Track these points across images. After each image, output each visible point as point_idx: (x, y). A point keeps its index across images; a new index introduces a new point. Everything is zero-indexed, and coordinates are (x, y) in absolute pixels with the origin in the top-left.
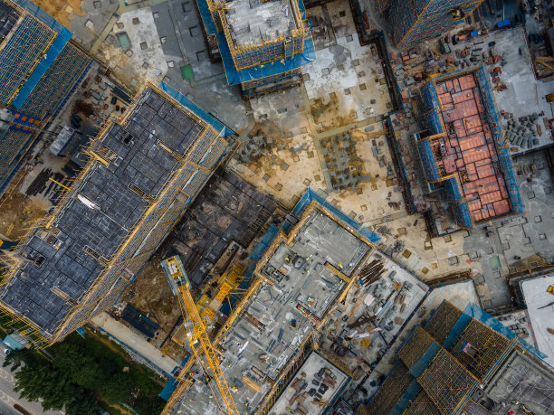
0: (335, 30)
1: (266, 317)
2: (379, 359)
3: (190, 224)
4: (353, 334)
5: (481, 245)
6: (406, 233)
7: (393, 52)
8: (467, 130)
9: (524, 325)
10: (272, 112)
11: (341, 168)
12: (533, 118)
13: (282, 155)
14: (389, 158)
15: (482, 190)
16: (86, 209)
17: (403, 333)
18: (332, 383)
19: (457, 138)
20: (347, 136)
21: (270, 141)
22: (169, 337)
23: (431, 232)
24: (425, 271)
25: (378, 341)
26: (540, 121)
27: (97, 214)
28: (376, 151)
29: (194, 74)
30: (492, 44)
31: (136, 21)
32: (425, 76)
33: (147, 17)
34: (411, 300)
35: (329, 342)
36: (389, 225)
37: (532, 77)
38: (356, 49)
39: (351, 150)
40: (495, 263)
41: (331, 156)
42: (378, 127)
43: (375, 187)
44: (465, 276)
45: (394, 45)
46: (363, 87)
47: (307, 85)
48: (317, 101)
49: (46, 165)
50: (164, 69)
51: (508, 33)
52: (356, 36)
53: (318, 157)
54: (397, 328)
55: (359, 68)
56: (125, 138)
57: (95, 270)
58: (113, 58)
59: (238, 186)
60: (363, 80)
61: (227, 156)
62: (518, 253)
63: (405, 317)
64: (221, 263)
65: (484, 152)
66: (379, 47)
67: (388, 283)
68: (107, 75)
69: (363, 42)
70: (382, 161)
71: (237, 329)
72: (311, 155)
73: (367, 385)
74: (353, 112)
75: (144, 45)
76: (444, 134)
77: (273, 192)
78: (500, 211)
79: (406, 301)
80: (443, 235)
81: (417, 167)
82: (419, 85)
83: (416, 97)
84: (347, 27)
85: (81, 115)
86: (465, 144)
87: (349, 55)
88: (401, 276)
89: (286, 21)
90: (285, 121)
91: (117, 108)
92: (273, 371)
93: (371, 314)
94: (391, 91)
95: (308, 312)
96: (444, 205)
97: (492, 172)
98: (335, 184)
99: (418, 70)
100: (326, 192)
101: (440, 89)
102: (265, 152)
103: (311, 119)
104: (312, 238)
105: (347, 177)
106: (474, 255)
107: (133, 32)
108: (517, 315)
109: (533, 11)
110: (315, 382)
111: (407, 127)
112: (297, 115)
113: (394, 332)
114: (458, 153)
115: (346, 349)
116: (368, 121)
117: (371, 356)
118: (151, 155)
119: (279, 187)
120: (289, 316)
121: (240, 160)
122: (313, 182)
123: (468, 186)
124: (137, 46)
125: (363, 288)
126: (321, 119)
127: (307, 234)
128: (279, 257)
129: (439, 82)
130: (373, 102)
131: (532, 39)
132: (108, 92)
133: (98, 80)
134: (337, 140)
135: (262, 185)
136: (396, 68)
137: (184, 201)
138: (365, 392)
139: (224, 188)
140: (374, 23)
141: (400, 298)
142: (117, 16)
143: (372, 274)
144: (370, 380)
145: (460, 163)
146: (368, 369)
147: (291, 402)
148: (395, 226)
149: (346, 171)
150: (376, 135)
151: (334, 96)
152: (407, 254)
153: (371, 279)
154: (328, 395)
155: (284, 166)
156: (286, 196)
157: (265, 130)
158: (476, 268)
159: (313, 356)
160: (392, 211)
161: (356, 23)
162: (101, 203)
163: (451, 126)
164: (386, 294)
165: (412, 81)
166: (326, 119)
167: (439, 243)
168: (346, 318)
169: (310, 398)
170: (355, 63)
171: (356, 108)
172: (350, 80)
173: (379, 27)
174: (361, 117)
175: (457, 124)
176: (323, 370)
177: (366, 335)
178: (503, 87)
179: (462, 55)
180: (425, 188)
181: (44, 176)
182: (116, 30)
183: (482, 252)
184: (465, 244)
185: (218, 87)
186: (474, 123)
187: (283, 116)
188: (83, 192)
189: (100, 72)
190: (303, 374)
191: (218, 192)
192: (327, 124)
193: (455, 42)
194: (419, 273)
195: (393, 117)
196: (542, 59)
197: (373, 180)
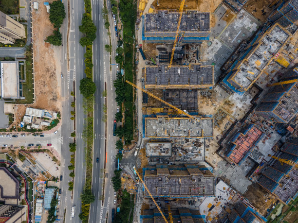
0: (249, 93)
1: (182, 125)
2: (178, 161)
3: (178, 92)
4: (180, 150)
6: (212, 146)
7: (254, 111)
8: (249, 140)
10: (218, 92)
11: (217, 119)
12: (262, 155)
14: (227, 129)
15: (237, 154)
16: (177, 72)
17: (189, 162)
18: (167, 153)
19: (245, 140)
20: (226, 115)
21: (211, 97)
22: (147, 107)
23: (217, 152)
25: (183, 158)
26: (262, 157)
27: (178, 75)
28: (227, 124)
30: (272, 133)
31: (217, 43)
32: (254, 122)
33: (220, 45)
35: (174, 146)
36: (211, 140)
37: (271, 148)
38: (248, 102)
39: (223, 118)
40: (221, 172)
41: (218, 114)
42: (233, 121)
44: (213, 167)
45: (256, 110)
46: (240, 110)
47: (231, 96)
48: (229, 101)
49: (167, 48)
50: (210, 58)
51: (277, 135)
52: (251, 99)
53: (216, 111)
54: (189, 160)
55: (244, 106)
56: (198, 69)
59: (195, 97)
60: (242, 109)
61: (200, 89)
62: (227, 176)
63: (193, 160)
65: (246, 148)
66: (253, 107)
67: (198, 150)
69: (251, 102)
70: (226, 127)
71: (175, 121)
72: (215, 109)
73: (170, 163)
76: (244, 136)
77: (199, 106)
78: (236, 161)
79: (197, 157)
80: (219, 155)
81: (231, 136)
82: (250, 123)
83: (247, 124)
84: (252, 95)
85: (185, 47)
86: (245, 143)
87: (246, 101)
88: (202, 152)
90: (218, 97)
93: (188, 151)
94: (244, 117)
96: (226, 150)
97: (243, 153)
99: (254, 120)
101: (254, 128)
102: (208, 98)
103: (224, 103)
104: (205, 123)
106: (219, 166)
107: (214, 44)
109: (287, 137)
110: (164, 149)
111: (239, 127)
112: (222, 99)
113: (187, 160)
114: (242, 142)
115: (175, 151)
116: (233, 117)
117: (178, 158)
118: (198, 77)
119: (201, 107)
120: (185, 130)
121: (201, 93)
123: (237, 150)
124: (211, 48)
125: (192, 145)
126: (226, 105)
127: (205, 121)
129: (255, 126)
130: (238, 115)
131: (280, 141)
132: (196, 50)
133: (197, 45)
134: (223, 113)
135: (199, 102)
136: (251, 115)
138: (168, 163)
139: (192, 94)
141: (197, 155)
142: (215, 38)
143: (197, 144)
144: (172, 162)
145: (240, 145)
146: (174, 160)
147: (155, 147)
148: (212, 142)
149: (217, 121)
150: (231, 122)
151: (233, 104)
152: (208, 150)
154: (163, 154)
155: (208, 105)
156: (201, 111)
157: (213, 94)
158: (216, 169)
159: (169, 144)
160: (215, 139)
161: (255, 97)
162: (181, 74)
163: (247, 136)
164: (195, 151)
165: (250, 120)
166: (226, 107)
167: (216, 156)
168: (182, 146)
169: (159, 151)
170: (245, 104)
171: (234, 112)
172: (240, 106)
173: (258, 103)
174: (233, 115)
175: (249, 137)
176: (168, 149)
177: (182, 154)
178: (264, 143)
179: (265, 128)
180: (227, 142)
181: (164, 49)
182: (211, 40)
183: (221, 167)
184: (220, 162)
186: (251, 141)
187: (220, 95)
188: (181, 69)
189: (199, 44)
190: (164, 145)
191: (190, 93)
192: (225, 108)
193: (267, 124)
194: (206, 156)
195: (238, 122)
196: (277, 147)
197: (219, 129)
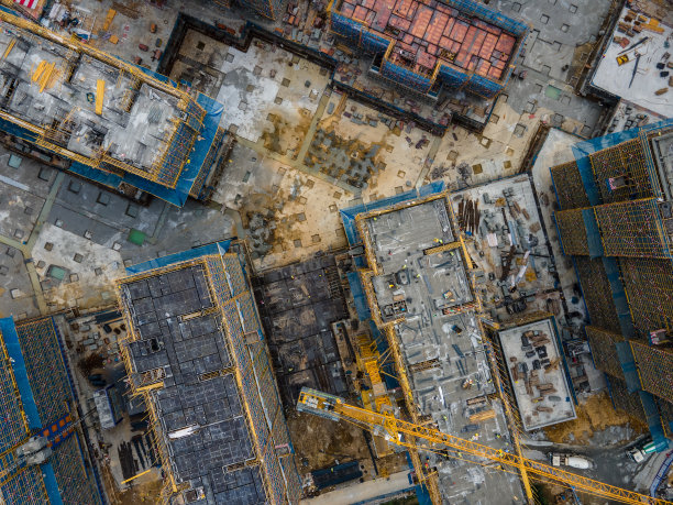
0: (211, 64)
1: (430, 350)
2: (556, 276)
3: (283, 351)
4: (512, 281)
5: (526, 93)
6: (457, 154)
7: (275, 27)
8: (406, 18)
9: (634, 113)
10: (240, 188)
11: (345, 166)
13: (288, 211)
14: (373, 113)
15: (475, 49)
16: (188, 439)
17: (551, 233)
18: (543, 338)
19: (406, 33)
20: (321, 136)
21: (266, 212)
22: (374, 458)
23: (476, 129)
24: (508, 165)
25: (538, 262)
27: (201, 432)
28: (357, 119)
29: (144, 233)
31: (49, 246)
32: (323, 15)
33: (53, 234)
34: (524, 200)
35: (502, 310)
36: (436, 164)
38: (246, 60)
39: (337, 142)
40: (553, 93)
41: (327, 166)
42: (335, 99)
43: (390, 148)
44: (543, 130)
45: (271, 21)
46: (286, 83)
47: (242, 134)
48: (264, 137)
49: (116, 444)
50: (115, 256)
52: (232, 50)
53: (319, 179)
54: (540, 235)
55: (265, 72)
56: (151, 347)
57: (253, 478)
58: (65, 297)
59: (284, 276)
60: (280, 77)
61: (247, 264)
62: (562, 64)
63: (535, 219)
64: (344, 352)
65: (440, 18)
66: (260, 36)
67: (491, 209)
68: (77, 315)
69: (244, 48)
70: (370, 121)
71: (419, 388)
72: (310, 184)
73: (572, 308)
74: (302, 111)
75: (77, 258)
76: (393, 42)
77: (315, 249)
78: (508, 48)
79: (522, 206)
80: (487, 120)
81: (403, 93)
82: (328, 28)
83: (336, 40)
84: (216, 51)
85: (96, 371)
86: (418, 30)
87: (245, 70)
88: (494, 191)
89: (164, 104)
90: (258, 182)
91: (118, 332)
92: (486, 386)
93: (508, 249)
94: (311, 59)
95: (457, 306)
96: (460, 96)
97: (464, 26)
98: (357, 183)
99: (312, 17)
100: (357, 198)
101: (347, 12)
102: (273, 225)
103: (276, 156)
104: (391, 246)
105: (360, 167)
106: (530, 107)
107: (56, 257)
108: (618, 113)
110: (529, 355)
111: (358, 72)
112: (262, 166)
113: (542, 241)
114: (421, 43)
115: (522, 300)
116: (322, 103)
117: (547, 281)
118: (187, 335)
119: (317, 238)
120: (447, 328)
121: (261, 255)
122: (338, 202)
123: (460, 58)
124: (73, 265)
125: (477, 237)
126: (284, 146)
127: (382, 248)
128: (382, 292)
129: (340, 8)
130: (308, 85)
132: (94, 327)
133: (75, 328)
134: (315, 147)
135: (301, 253)
136: (293, 37)
137: (256, 340)
138: (576, 314)
139: (275, 292)
140: (234, 23)
141: (515, 209)
142: (29, 261)
143: (470, 217)
144: (569, 300)
145: (432, 50)
146: (557, 294)
147: (530, 392)
148: (442, 159)
149: (353, 163)
150: (342, 107)
152: (478, 169)
153: (474, 222)
154: (552, 352)
155: (300, 217)
156: (331, 238)
157: (252, 207)
158: (544, 114)
159: (503, 336)
160: (426, 150)
161: (220, 39)
162: (194, 420)
163: (390, 29)
164: (499, 219)
165: (318, 31)
166: (288, 141)
167: (492, 131)
168: (492, 276)
169: (541, 372)
170: (258, 72)
171: (301, 105)
172: (270, 89)
173: (242, 23)
174: (313, 108)
175: (393, 22)
176: (524, 338)
177: (524, 269)
180: (429, 101)
181: (125, 453)
182: (42, 273)
183: (533, 97)
184: (513, 107)
185: (175, 219)
187: (252, 179)
188: (170, 428)
189: (69, 320)
190: (512, 359)
191: (274, 300)
192: (294, 145)
194: (505, 172)
195: (337, 77)
197: (382, 145)
